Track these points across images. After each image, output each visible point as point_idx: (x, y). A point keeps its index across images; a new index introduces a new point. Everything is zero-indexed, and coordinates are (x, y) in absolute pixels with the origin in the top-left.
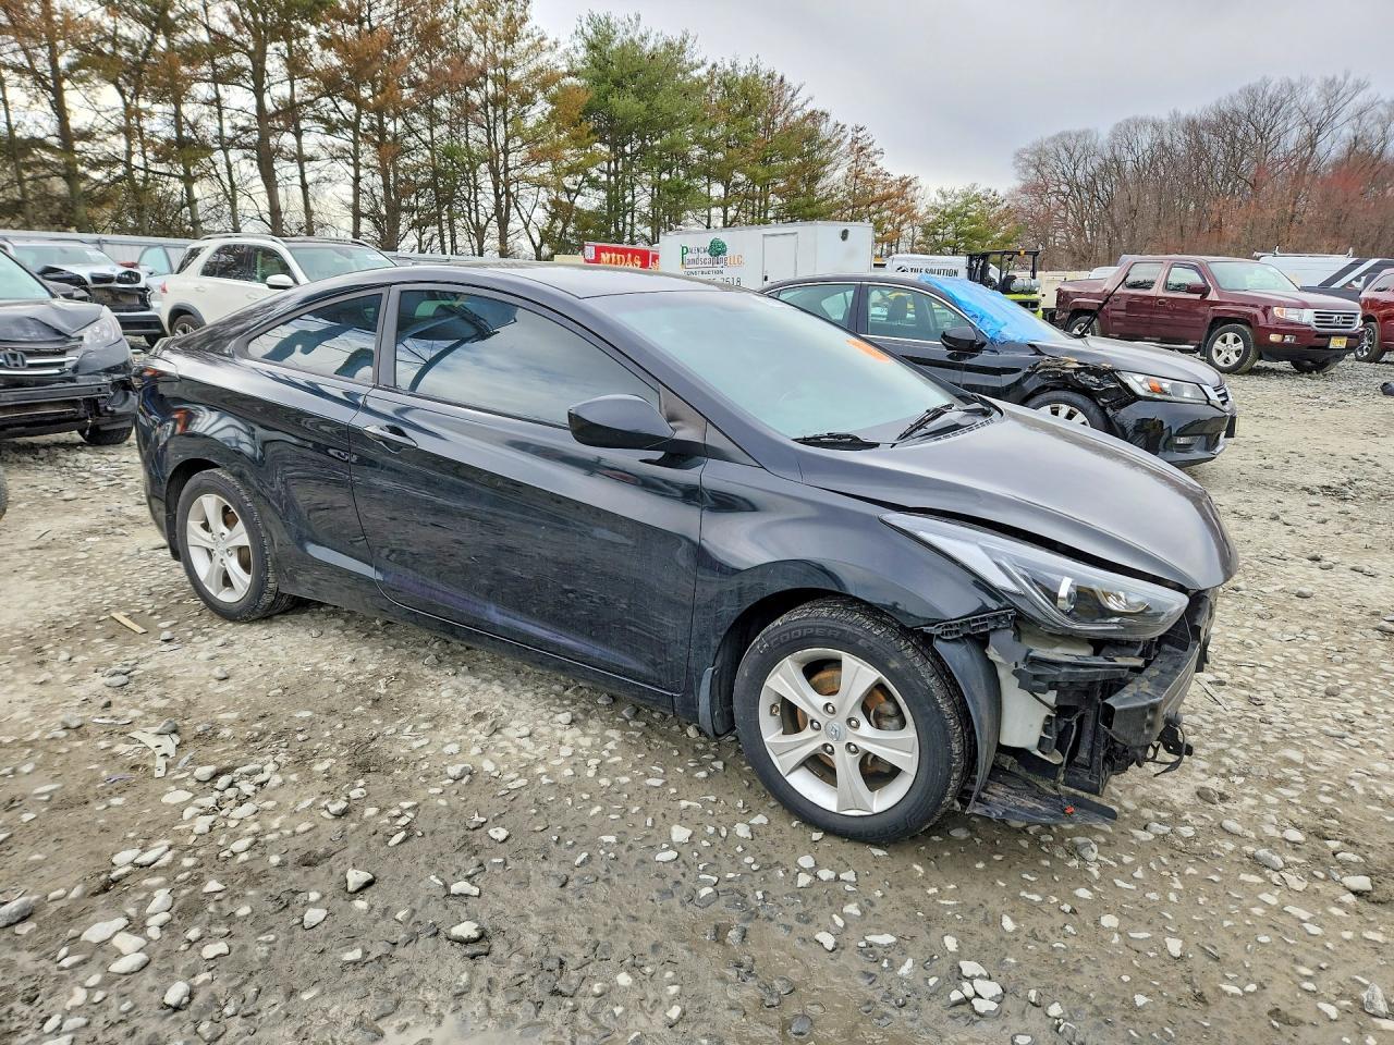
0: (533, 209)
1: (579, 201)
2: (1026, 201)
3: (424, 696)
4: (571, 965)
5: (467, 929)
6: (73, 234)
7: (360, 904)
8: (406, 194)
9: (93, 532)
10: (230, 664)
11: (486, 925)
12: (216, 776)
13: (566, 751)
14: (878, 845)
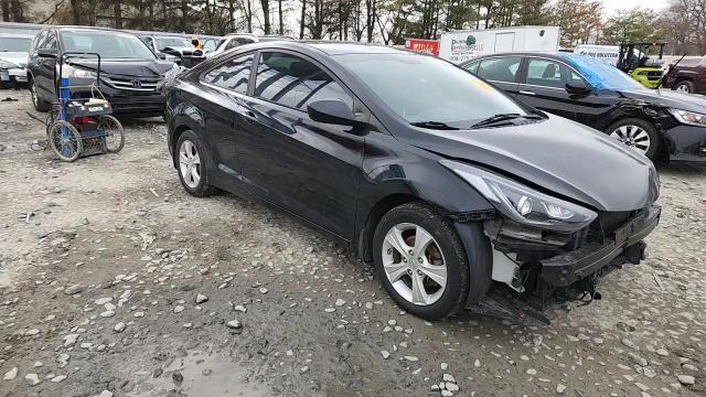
0: (386, 21)
1: (410, 18)
2: (672, 16)
3: (257, 234)
4: (271, 343)
5: (234, 323)
6: (184, 34)
7: (198, 308)
8: (326, 16)
9: (154, 157)
10: (186, 212)
11: (244, 324)
12: (163, 253)
13: (306, 263)
14: (429, 321)
